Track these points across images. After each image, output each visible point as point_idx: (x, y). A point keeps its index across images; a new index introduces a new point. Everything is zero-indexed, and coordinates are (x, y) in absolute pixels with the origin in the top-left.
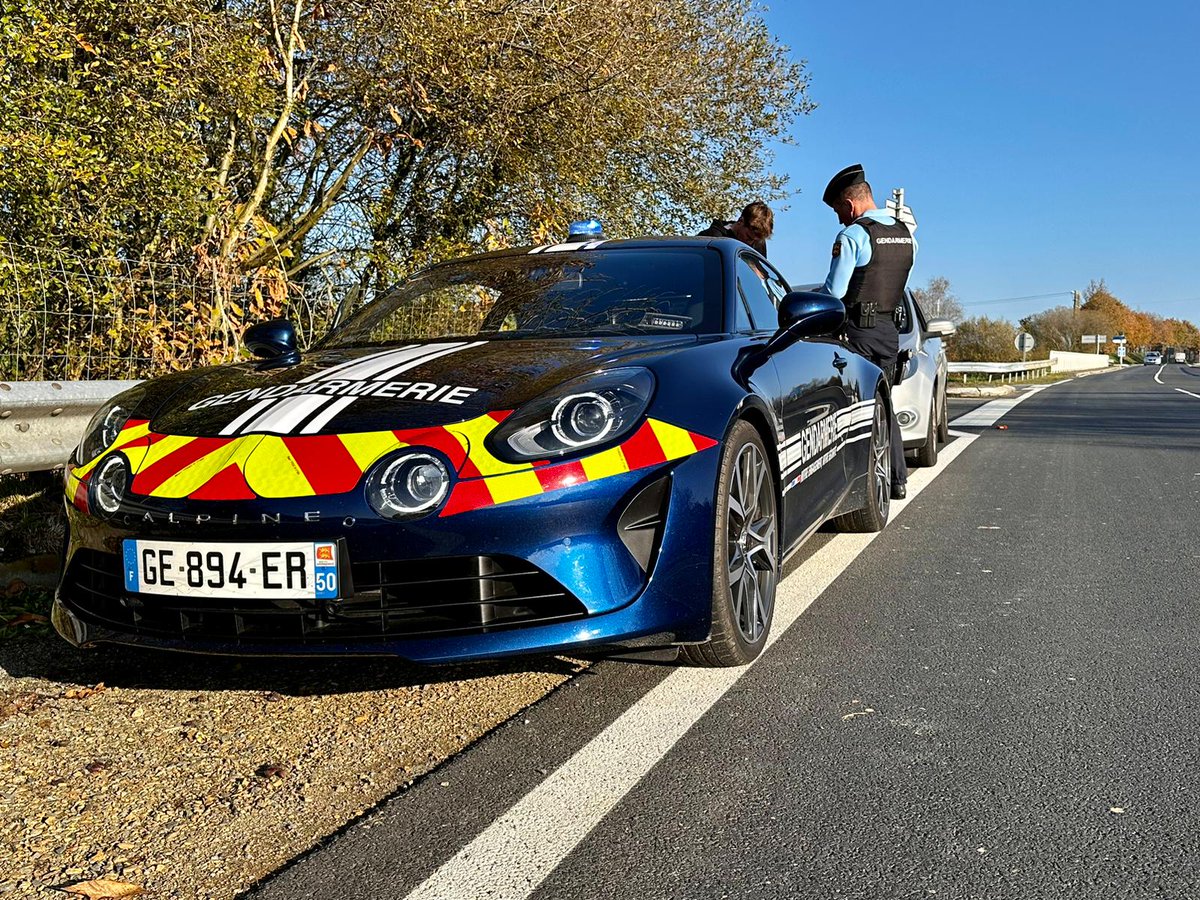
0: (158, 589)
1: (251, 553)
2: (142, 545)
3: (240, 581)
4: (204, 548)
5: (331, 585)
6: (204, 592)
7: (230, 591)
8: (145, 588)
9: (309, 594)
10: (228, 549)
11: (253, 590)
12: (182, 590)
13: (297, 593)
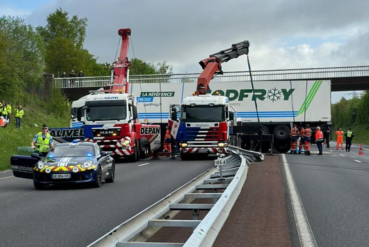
0: (55, 178)
1: (64, 175)
2: (54, 175)
3: (63, 177)
4: (60, 175)
5: (70, 177)
6: (60, 178)
7: (62, 178)
8: (54, 178)
9: (68, 178)
10: (62, 175)
11: (64, 178)
12: (58, 178)
13: (67, 178)
